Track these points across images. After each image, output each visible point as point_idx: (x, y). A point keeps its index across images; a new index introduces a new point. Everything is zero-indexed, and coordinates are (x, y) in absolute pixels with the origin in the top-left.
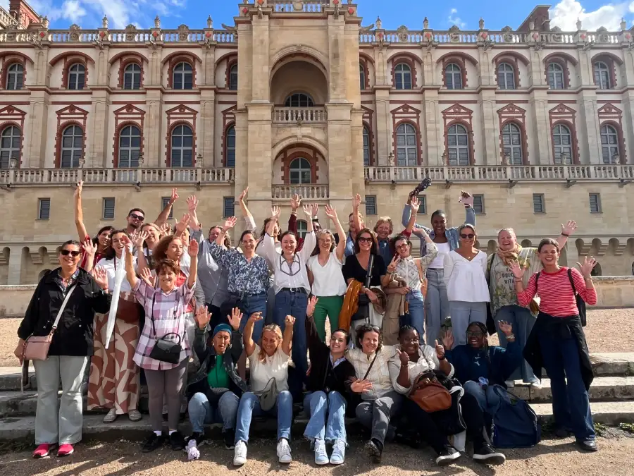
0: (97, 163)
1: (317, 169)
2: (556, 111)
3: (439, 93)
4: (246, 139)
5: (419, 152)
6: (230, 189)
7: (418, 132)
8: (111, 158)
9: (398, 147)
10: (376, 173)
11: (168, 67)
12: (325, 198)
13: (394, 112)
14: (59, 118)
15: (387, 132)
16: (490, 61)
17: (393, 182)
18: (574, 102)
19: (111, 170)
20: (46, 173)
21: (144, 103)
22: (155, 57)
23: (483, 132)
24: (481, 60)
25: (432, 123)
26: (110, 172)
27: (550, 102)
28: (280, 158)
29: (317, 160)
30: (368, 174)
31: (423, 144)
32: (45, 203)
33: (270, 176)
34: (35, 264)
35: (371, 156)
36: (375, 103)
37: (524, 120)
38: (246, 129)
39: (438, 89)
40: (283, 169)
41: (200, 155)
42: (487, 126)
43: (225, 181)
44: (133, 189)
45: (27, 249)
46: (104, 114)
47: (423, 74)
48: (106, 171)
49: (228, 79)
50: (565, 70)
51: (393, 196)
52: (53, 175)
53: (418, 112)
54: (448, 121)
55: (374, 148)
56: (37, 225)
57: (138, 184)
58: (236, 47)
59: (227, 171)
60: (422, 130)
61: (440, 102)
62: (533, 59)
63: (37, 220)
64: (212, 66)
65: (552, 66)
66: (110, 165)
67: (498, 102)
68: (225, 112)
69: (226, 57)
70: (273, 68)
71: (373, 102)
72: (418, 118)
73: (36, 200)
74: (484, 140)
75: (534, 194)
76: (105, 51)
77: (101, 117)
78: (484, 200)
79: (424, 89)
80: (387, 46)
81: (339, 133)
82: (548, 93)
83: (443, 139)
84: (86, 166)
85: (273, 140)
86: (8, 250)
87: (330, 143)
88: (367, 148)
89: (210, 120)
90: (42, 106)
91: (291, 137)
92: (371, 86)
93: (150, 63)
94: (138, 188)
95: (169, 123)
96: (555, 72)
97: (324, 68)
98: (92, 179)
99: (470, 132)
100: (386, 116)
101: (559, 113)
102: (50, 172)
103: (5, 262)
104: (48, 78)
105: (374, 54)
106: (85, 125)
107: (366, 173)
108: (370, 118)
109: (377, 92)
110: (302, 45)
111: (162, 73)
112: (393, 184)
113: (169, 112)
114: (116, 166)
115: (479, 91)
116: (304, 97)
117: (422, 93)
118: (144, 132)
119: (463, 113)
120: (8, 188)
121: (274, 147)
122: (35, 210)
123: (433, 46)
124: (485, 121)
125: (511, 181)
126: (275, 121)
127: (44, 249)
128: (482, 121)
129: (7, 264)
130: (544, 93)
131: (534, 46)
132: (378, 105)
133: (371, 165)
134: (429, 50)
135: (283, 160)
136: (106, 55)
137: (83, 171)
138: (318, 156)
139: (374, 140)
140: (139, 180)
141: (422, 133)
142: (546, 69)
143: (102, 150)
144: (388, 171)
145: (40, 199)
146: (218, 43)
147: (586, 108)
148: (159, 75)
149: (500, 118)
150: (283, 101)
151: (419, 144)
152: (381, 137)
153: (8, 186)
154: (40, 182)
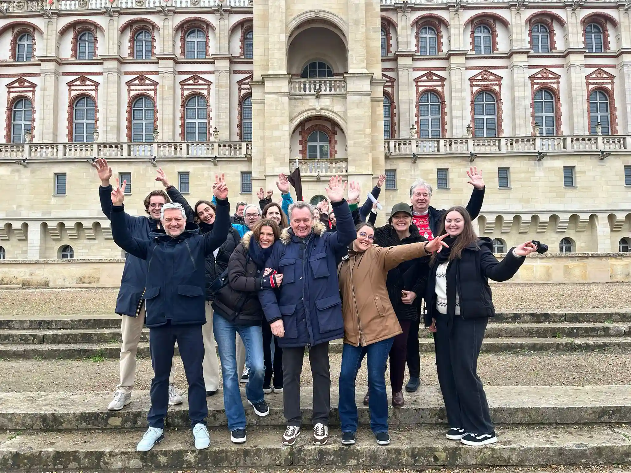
0: (111, 138)
1: (336, 142)
2: (594, 76)
3: (466, 58)
4: (262, 112)
5: (444, 123)
6: (247, 163)
7: (443, 102)
8: (125, 131)
9: (421, 118)
10: (397, 146)
11: (180, 35)
12: (344, 173)
13: (417, 80)
14: (70, 90)
15: (410, 102)
16: (523, 22)
17: (414, 155)
18: (613, 66)
19: (126, 145)
20: (61, 147)
21: (157, 73)
22: (166, 23)
23: (513, 100)
24: (514, 20)
25: (458, 92)
26: (125, 147)
27: (587, 66)
28: (297, 132)
29: (336, 133)
30: (388, 147)
31: (448, 115)
32: (60, 177)
33: (288, 151)
34: (54, 239)
35: (393, 128)
36: (397, 71)
37: (558, 87)
38: (263, 101)
39: (465, 54)
40: (301, 143)
41: (216, 129)
42: (516, 94)
43: (243, 156)
44: (150, 164)
45: (45, 225)
46: (116, 85)
47: (449, 37)
48: (121, 146)
49: (243, 47)
50: (605, 31)
51: (414, 169)
52: (68, 149)
53: (443, 79)
54: (475, 89)
55: (396, 119)
56: (54, 201)
57: (154, 159)
58: (251, 12)
59: (244, 145)
60: (446, 98)
61: (467, 68)
62: (569, 20)
63: (54, 196)
64: (226, 34)
65: (591, 26)
66: (125, 139)
67: (530, 67)
68: (240, 83)
69: (241, 24)
70: (290, 36)
71: (395, 70)
72: (443, 86)
73: (52, 175)
74: (513, 109)
75: (564, 167)
76: (116, 18)
77: (113, 89)
78: (510, 173)
79: (450, 55)
80: (411, 7)
81: (358, 105)
82: (585, 56)
83: (469, 109)
84: (100, 140)
85: (290, 113)
86: (26, 226)
87: (349, 115)
88: (389, 118)
89: (225, 91)
90: (53, 78)
91: (309, 110)
92: (393, 52)
93: (161, 31)
94: (155, 162)
95: (182, 94)
96: (594, 34)
97: (344, 35)
98: (108, 154)
99: (499, 101)
100: (409, 85)
101: (597, 78)
102: (65, 146)
103: (24, 238)
104: (58, 48)
105: (397, 17)
106: (97, 97)
107: (386, 145)
108: (392, 87)
109: (399, 59)
110: (320, 11)
111: (174, 41)
112: (415, 158)
113: (182, 83)
114: (130, 139)
115: (509, 56)
116: (322, 65)
117: (447, 58)
118: (158, 104)
119: (492, 80)
120: (24, 163)
121: (291, 120)
122: (51, 185)
123: (461, 6)
124: (516, 88)
125: (540, 153)
126: (293, 92)
127: (62, 225)
128: (512, 88)
129: (26, 240)
130: (581, 57)
131: (571, 5)
132: (400, 73)
133: (392, 137)
134: (457, 11)
135: (301, 134)
136: (116, 23)
137: (98, 145)
138: (336, 129)
139: (396, 111)
140: (155, 155)
141: (447, 102)
142: (585, 30)
143: (115, 124)
144: (410, 144)
145: (56, 174)
146: (232, 7)
147: (625, 72)
148: (171, 43)
149: (533, 84)
150: (300, 69)
151: (444, 114)
152: (403, 107)
153: (24, 161)
154: (55, 157)
